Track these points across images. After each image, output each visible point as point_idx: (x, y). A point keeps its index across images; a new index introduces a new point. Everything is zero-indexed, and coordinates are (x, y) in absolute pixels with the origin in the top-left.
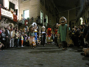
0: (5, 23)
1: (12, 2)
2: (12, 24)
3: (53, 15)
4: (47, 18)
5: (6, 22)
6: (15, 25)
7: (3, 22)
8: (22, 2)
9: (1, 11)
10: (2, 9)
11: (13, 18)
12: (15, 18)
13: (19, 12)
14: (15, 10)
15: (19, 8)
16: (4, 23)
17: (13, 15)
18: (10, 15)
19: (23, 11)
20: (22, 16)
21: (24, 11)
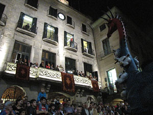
0: (81, 97)
1: (87, 62)
2: (92, 97)
5: (82, 95)
8: (103, 58)
10: (75, 76)
11: (92, 87)
12: (95, 86)
14: (93, 73)
15: (99, 68)
17: (92, 81)
18: (86, 82)
20: (106, 81)
21: (107, 72)
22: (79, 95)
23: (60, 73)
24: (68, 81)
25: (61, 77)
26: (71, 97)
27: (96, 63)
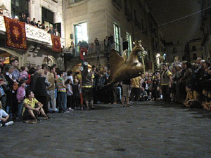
0: (34, 56)
1: (48, 8)
2: (50, 57)
3: (143, 33)
4: (129, 39)
5: (36, 54)
6: (56, 59)
7: (30, 53)
8: (72, 6)
9: (26, 31)
10: (27, 26)
11: (51, 44)
12: (56, 43)
13: (65, 30)
14: (54, 25)
15: (65, 20)
16: (32, 56)
18: (44, 37)
19: (73, 27)
20: (71, 37)
21: (75, 26)
22: (32, 53)
23: (3, 18)
24: (16, 33)
25: (4, 25)
26: (20, 56)
27: (61, 11)
